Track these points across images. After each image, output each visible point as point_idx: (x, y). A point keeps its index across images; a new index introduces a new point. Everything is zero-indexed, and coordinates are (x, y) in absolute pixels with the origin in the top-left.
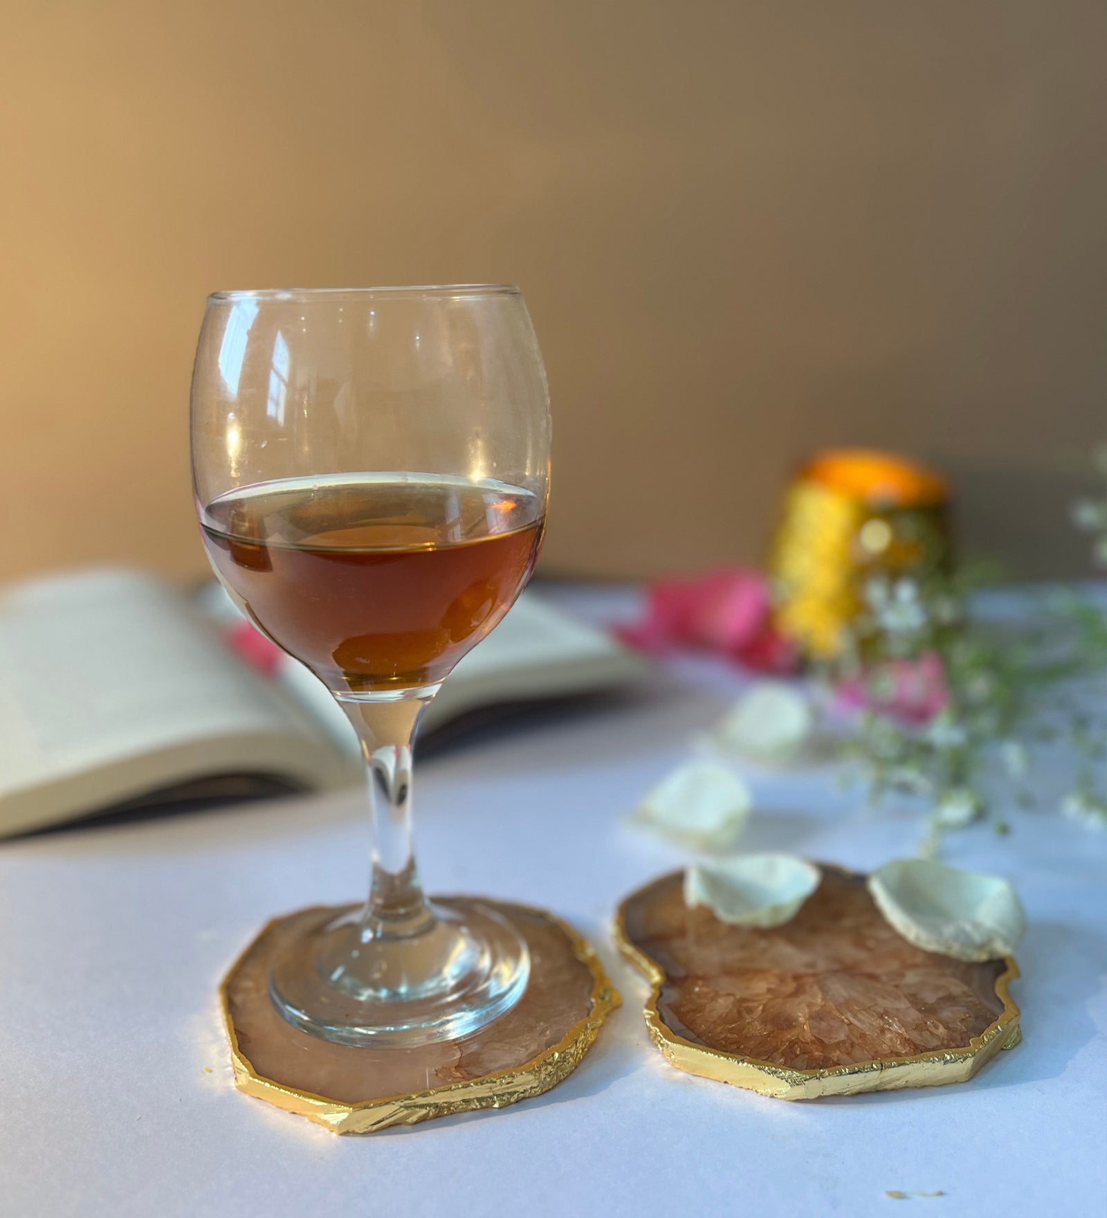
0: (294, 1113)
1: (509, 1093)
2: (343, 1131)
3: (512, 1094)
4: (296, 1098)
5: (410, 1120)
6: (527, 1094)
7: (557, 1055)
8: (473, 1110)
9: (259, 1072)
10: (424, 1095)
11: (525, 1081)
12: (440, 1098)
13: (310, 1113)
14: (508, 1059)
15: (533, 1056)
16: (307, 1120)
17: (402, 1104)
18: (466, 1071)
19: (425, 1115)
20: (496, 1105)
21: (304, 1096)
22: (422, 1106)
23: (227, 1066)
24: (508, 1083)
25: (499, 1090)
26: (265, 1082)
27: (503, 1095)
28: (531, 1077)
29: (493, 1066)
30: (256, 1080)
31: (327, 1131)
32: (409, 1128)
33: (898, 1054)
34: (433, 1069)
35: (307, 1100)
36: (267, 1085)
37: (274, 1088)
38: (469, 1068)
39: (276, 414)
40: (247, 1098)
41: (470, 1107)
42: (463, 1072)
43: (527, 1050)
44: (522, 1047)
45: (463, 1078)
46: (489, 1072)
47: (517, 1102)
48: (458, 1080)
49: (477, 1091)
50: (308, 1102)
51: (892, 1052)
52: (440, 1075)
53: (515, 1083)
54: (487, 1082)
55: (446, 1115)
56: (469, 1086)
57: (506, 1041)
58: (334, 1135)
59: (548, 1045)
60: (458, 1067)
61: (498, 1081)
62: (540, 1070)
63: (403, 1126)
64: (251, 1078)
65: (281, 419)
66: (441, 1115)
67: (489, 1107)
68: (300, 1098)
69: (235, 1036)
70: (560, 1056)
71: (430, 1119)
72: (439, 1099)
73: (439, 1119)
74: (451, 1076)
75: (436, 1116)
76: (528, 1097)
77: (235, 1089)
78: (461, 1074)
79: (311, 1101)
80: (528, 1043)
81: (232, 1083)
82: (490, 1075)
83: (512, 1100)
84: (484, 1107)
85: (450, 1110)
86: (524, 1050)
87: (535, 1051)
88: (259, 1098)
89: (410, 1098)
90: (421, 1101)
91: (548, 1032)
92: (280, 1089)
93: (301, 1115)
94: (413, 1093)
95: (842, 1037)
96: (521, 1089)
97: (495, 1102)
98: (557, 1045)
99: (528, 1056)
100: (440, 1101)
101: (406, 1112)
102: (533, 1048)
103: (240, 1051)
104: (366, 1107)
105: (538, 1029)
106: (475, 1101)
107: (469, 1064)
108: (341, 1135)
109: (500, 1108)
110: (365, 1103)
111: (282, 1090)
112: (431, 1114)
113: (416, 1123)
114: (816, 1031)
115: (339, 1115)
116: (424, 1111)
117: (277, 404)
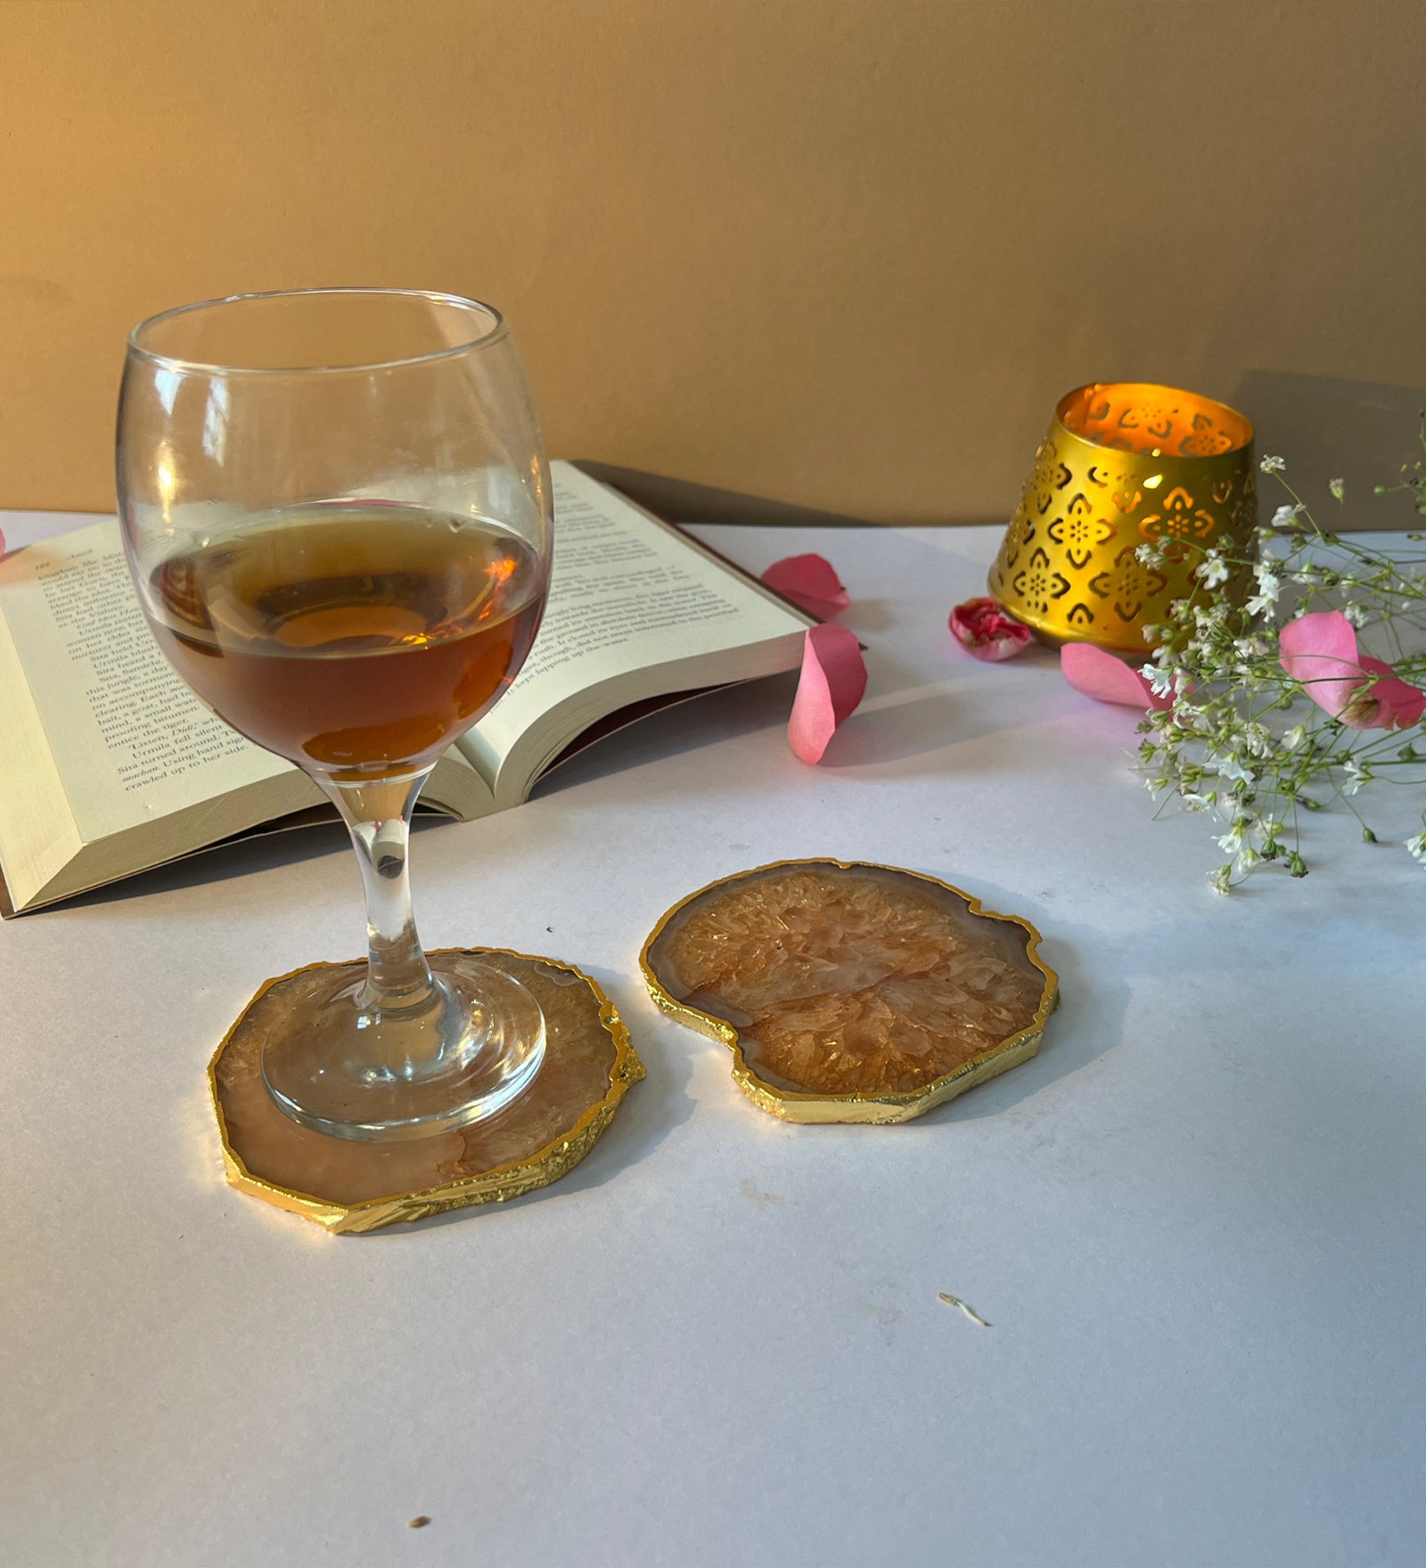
0: (288, 1211)
1: (515, 1187)
2: (339, 1231)
3: (517, 1188)
4: (289, 1199)
5: (410, 1218)
6: (534, 1186)
7: (566, 1145)
8: (476, 1204)
9: (252, 1170)
10: (424, 1194)
11: (530, 1173)
12: (441, 1196)
13: (306, 1213)
14: (515, 1151)
15: (540, 1147)
16: (303, 1219)
17: (401, 1204)
18: (469, 1165)
19: (425, 1213)
20: (501, 1199)
21: (299, 1197)
22: (424, 1205)
23: (219, 1159)
24: (513, 1177)
25: (504, 1184)
26: (257, 1181)
27: (508, 1189)
28: (537, 1170)
29: (498, 1158)
30: (248, 1179)
31: (324, 1231)
32: (409, 1225)
33: (983, 1051)
34: (435, 1165)
35: (302, 1201)
36: (259, 1184)
37: (267, 1187)
38: (473, 1162)
39: (215, 454)
40: (239, 1194)
41: (473, 1202)
42: (466, 1167)
43: (536, 1139)
44: (530, 1136)
45: (466, 1174)
46: (494, 1166)
47: (523, 1194)
48: (461, 1176)
49: (477, 1186)
50: (302, 1204)
51: (977, 1049)
52: (442, 1171)
53: (520, 1177)
54: (491, 1178)
55: (448, 1211)
56: (471, 1182)
57: (514, 1130)
58: (331, 1235)
59: (558, 1134)
60: (462, 1161)
61: (502, 1177)
62: (547, 1162)
63: (403, 1223)
64: (242, 1177)
65: (220, 459)
66: (441, 1213)
67: (494, 1200)
68: (295, 1198)
69: (225, 1128)
70: (570, 1145)
71: (432, 1215)
72: (443, 1195)
73: (440, 1215)
74: (453, 1172)
75: (438, 1213)
76: (535, 1189)
77: (227, 1185)
78: (464, 1169)
79: (305, 1202)
80: (537, 1132)
81: (224, 1178)
82: (494, 1170)
83: (519, 1192)
84: (489, 1204)
85: (452, 1205)
86: (532, 1140)
87: (544, 1141)
88: (252, 1195)
89: (408, 1197)
90: (421, 1199)
91: (559, 1119)
92: (272, 1189)
93: (296, 1213)
94: (412, 1193)
95: (927, 1046)
96: (527, 1182)
97: (499, 1197)
98: (567, 1134)
99: (536, 1147)
100: (442, 1199)
101: (404, 1211)
102: (543, 1136)
103: (230, 1145)
104: (363, 1208)
105: (550, 1114)
106: (479, 1196)
107: (473, 1158)
108: (338, 1234)
109: (505, 1201)
110: (362, 1204)
111: (275, 1191)
112: (432, 1212)
113: (416, 1220)
114: (901, 1047)
115: (335, 1216)
116: (425, 1210)
117: (214, 442)
